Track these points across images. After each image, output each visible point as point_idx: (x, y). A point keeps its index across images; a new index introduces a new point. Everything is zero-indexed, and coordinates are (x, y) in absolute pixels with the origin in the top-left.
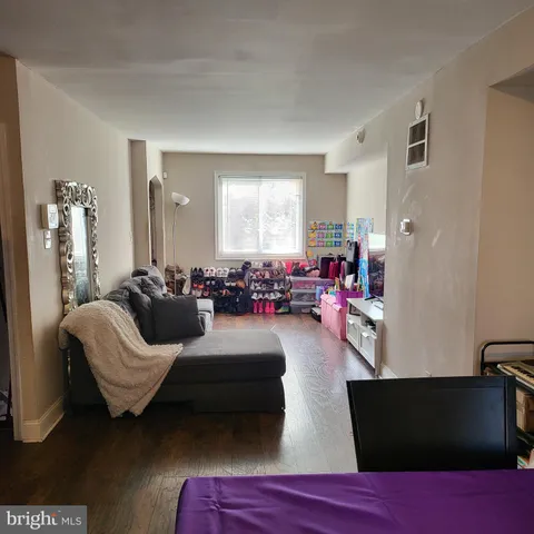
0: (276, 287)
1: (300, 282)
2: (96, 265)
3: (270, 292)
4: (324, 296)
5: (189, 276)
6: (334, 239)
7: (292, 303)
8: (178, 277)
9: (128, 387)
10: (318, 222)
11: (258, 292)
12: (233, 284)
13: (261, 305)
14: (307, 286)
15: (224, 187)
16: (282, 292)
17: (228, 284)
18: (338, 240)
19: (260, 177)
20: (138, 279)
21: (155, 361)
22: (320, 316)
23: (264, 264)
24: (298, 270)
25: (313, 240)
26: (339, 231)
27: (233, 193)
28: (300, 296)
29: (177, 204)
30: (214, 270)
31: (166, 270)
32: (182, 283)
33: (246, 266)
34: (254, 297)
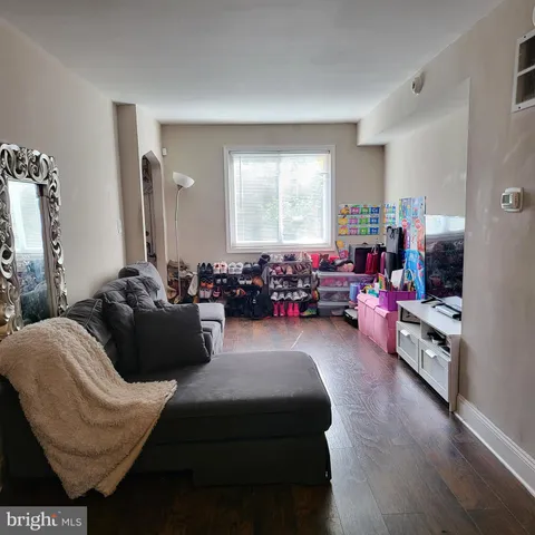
0: (300, 285)
1: (330, 278)
2: (58, 266)
3: (292, 291)
4: (361, 296)
5: (195, 273)
6: (370, 226)
7: (321, 304)
8: (182, 274)
9: (92, 455)
10: (350, 205)
11: (279, 291)
12: (249, 282)
13: (282, 307)
14: (338, 283)
15: (236, 164)
16: (308, 290)
17: (242, 282)
18: (374, 226)
19: (279, 152)
20: (123, 282)
21: (133, 412)
22: (356, 321)
23: (285, 257)
24: (327, 264)
25: (344, 227)
26: (375, 215)
27: (247, 172)
28: (329, 296)
29: (180, 187)
30: (226, 265)
31: (168, 266)
32: (187, 281)
33: (264, 260)
34: (274, 297)
